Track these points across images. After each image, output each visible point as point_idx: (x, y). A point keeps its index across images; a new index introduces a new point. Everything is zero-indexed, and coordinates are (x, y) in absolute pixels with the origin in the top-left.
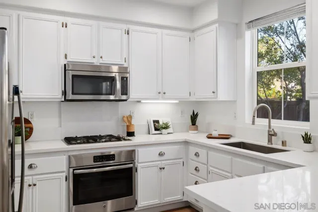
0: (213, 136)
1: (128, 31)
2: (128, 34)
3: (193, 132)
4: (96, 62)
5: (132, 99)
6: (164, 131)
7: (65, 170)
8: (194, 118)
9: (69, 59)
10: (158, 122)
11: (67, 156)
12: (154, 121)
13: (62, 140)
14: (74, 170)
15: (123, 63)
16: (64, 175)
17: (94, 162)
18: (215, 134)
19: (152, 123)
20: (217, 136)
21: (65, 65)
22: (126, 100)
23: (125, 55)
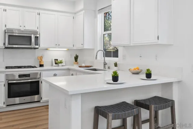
0: (82, 66)
1: (39, 13)
2: (39, 15)
3: (76, 65)
4: (22, 29)
5: (41, 47)
6: (60, 65)
7: (4, 81)
8: (76, 58)
9: (7, 27)
10: (57, 60)
11: (5, 74)
12: (55, 60)
13: (4, 68)
14: (8, 81)
15: (37, 29)
16: (3, 83)
17: (19, 77)
18: (83, 65)
19: (54, 60)
20: (84, 66)
21: (5, 30)
22: (38, 48)
23: (37, 25)
